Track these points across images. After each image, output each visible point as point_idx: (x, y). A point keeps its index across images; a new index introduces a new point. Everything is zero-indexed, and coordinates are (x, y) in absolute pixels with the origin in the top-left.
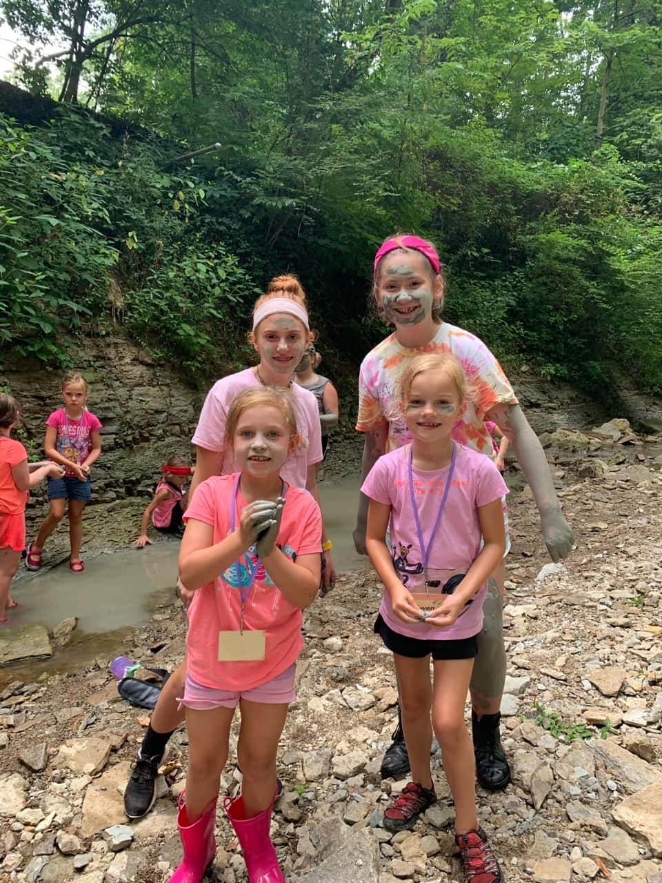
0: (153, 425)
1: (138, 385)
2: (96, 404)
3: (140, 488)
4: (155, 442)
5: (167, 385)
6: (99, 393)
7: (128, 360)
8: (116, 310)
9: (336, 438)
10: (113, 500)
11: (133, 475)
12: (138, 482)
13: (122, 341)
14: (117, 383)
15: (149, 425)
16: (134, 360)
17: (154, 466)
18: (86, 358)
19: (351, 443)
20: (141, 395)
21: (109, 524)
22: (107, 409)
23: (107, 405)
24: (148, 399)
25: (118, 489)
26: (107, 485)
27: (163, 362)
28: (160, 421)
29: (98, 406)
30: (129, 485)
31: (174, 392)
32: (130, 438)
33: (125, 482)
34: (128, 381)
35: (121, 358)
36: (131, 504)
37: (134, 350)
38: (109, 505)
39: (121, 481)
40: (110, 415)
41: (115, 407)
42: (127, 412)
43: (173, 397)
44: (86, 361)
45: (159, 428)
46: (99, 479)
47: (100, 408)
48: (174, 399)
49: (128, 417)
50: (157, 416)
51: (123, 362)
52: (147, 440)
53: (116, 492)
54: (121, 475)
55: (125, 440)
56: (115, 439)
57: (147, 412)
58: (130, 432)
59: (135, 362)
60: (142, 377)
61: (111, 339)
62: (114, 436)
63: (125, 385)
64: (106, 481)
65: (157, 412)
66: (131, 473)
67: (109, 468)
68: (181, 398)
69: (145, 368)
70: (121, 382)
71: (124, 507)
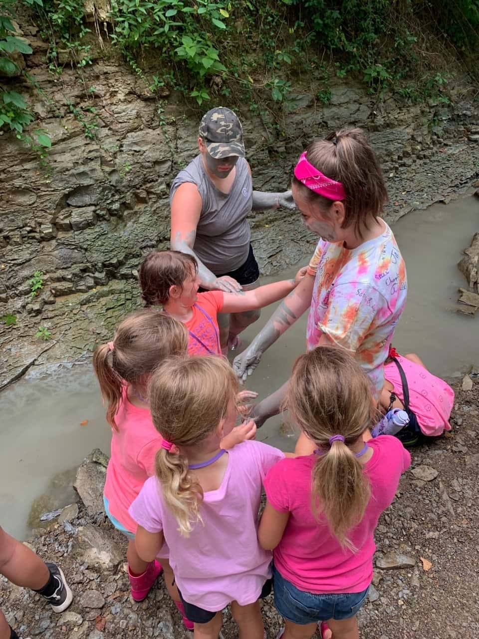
0: (153, 181)
1: (134, 130)
2: (67, 170)
3: (124, 271)
4: (155, 202)
5: (173, 124)
6: (73, 153)
7: (121, 96)
8: (101, 24)
9: (405, 160)
10: (90, 288)
11: (115, 256)
12: (121, 264)
13: (114, 69)
14: (106, 131)
15: (146, 181)
16: (130, 93)
17: (146, 238)
18: (65, 102)
19: (425, 164)
20: (136, 144)
21: (78, 323)
22: (83, 174)
23: (82, 169)
24: (144, 149)
25: (97, 275)
26: (84, 271)
27: (166, 93)
28: (162, 174)
29: (71, 172)
30: (111, 268)
31: (182, 133)
32: (116, 206)
33: (104, 265)
34: (119, 125)
35: (113, 94)
36: (112, 292)
37: (129, 79)
38: (85, 296)
39: (100, 265)
40: (86, 182)
41: (93, 170)
42: (113, 171)
43: (180, 138)
44: (64, 105)
45: (161, 183)
46: (75, 263)
47: (73, 175)
48: (180, 142)
49: (114, 178)
50: (157, 168)
51: (114, 100)
52: (143, 201)
53: (95, 278)
54: (98, 258)
55: (109, 210)
56: (94, 211)
57: (142, 166)
58: (117, 197)
59: (129, 98)
60: (138, 116)
61: (100, 68)
62: (93, 208)
63: (115, 133)
64: (82, 266)
65: (157, 163)
66: (111, 255)
67: (86, 250)
68: (190, 139)
69: (143, 104)
70: (110, 129)
71: (103, 295)
